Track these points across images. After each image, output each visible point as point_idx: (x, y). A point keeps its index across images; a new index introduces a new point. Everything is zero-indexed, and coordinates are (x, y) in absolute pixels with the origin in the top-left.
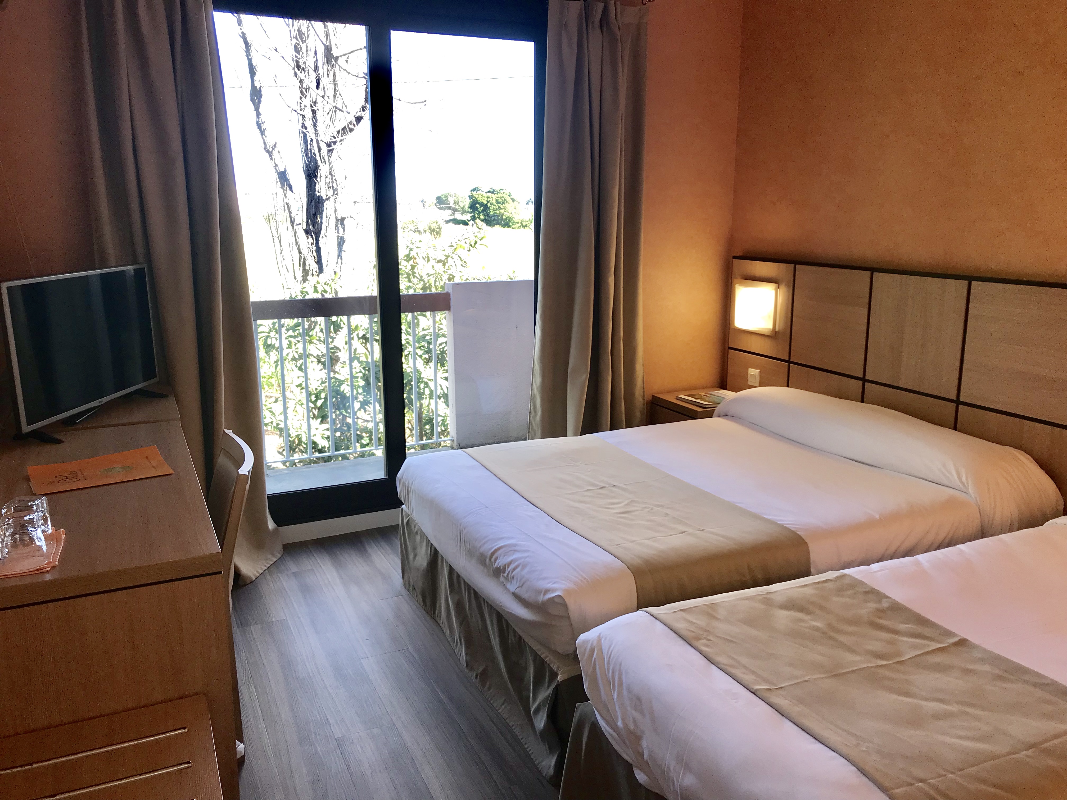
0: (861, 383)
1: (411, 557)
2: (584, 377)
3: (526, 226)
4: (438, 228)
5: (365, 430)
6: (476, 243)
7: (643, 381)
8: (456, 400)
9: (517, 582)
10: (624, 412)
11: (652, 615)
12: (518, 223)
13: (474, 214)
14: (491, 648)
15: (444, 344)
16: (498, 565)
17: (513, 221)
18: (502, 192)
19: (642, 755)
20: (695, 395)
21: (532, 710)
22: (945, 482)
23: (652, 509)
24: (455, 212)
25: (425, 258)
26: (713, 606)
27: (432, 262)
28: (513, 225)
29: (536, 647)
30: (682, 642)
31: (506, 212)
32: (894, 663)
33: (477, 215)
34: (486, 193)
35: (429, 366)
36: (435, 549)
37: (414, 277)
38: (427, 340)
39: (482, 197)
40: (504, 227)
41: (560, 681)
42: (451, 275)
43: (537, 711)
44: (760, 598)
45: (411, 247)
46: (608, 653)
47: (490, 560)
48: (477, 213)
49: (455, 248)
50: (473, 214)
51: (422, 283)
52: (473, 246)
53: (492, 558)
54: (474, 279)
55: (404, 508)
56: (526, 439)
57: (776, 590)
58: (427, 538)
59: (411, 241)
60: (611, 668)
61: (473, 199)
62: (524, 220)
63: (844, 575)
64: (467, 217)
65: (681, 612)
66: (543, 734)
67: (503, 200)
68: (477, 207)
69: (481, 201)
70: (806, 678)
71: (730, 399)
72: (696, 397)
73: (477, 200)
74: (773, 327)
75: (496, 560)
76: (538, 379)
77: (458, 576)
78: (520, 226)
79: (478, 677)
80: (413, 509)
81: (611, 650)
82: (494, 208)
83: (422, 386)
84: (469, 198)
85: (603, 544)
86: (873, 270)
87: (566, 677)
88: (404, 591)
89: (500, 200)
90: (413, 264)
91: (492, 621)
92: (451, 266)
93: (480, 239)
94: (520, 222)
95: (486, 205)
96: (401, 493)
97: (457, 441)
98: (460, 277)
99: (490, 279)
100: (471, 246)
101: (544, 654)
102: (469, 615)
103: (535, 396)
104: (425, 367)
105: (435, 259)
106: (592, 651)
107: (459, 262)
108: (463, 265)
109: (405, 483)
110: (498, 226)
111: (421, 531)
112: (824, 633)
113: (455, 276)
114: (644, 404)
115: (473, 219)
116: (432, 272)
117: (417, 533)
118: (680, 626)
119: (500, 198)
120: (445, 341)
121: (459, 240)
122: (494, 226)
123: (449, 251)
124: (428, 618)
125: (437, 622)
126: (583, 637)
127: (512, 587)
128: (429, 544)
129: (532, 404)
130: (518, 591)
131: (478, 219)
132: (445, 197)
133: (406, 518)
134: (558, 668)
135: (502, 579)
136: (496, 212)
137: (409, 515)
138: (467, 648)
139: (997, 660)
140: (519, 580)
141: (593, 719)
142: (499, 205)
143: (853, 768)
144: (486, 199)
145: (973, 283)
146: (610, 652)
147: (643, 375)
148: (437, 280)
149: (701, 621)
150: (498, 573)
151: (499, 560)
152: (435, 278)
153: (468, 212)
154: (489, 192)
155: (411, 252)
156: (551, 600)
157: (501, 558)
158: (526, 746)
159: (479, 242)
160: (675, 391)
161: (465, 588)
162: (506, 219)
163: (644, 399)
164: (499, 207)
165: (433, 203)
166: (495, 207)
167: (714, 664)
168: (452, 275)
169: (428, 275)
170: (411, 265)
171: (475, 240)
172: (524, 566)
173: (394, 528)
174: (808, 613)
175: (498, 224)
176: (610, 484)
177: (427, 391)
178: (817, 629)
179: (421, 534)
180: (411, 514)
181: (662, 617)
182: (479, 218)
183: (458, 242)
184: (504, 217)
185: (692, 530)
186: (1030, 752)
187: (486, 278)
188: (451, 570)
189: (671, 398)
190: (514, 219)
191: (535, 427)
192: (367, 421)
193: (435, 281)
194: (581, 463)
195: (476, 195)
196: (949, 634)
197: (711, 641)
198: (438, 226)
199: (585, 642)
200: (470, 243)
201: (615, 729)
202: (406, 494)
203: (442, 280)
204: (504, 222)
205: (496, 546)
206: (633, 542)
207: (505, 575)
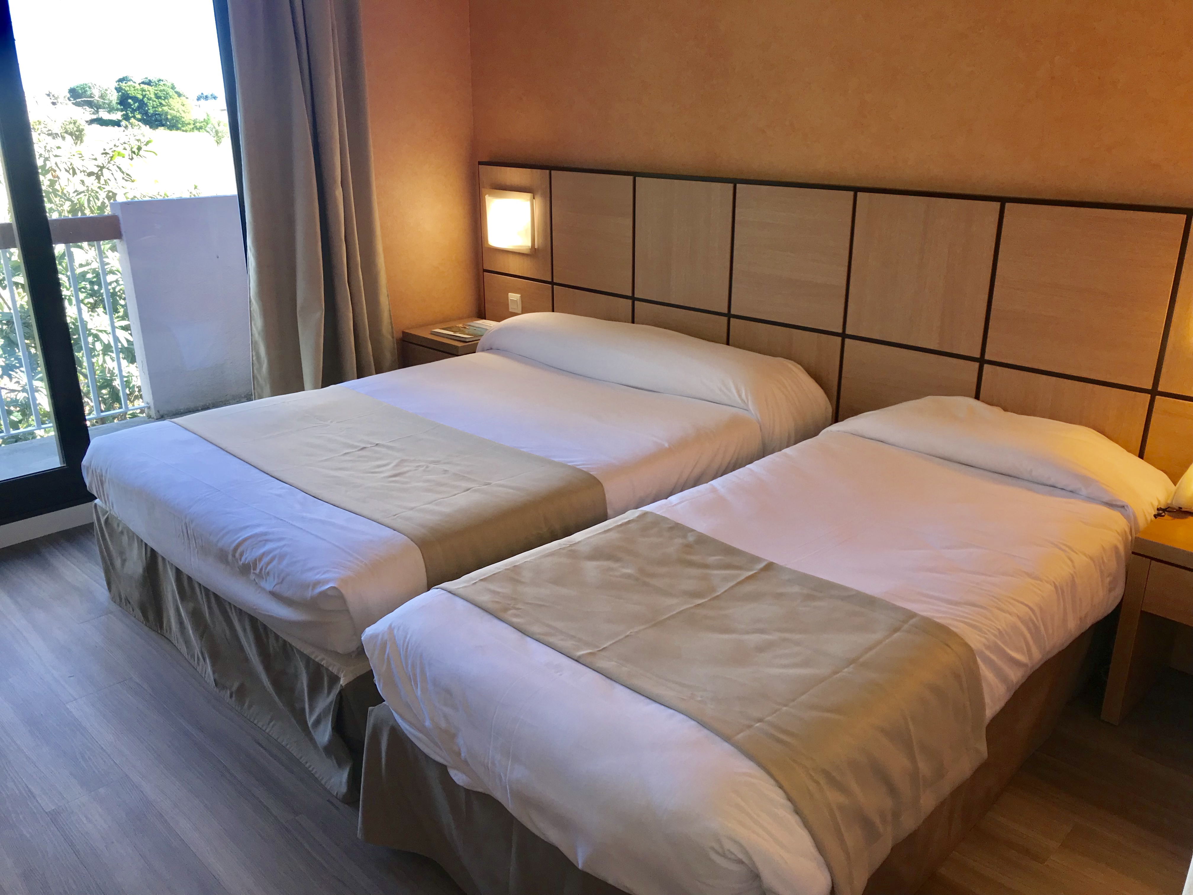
0: (630, 302)
1: (118, 563)
2: (319, 315)
3: (201, 128)
4: (77, 131)
5: (15, 403)
6: (139, 149)
7: (390, 316)
8: (146, 355)
9: (274, 578)
10: (371, 354)
11: (450, 592)
12: (189, 124)
13: (126, 112)
14: (247, 660)
15: (115, 283)
16: (245, 561)
17: (183, 121)
18: (161, 83)
19: (459, 754)
20: (453, 327)
21: (310, 724)
22: (726, 401)
23: (427, 467)
24: (99, 110)
25: (68, 169)
26: (516, 568)
27: (80, 176)
28: (183, 126)
29: (307, 650)
30: (487, 617)
31: (170, 109)
32: (710, 600)
33: (131, 113)
34: (139, 84)
35: (96, 313)
36: (152, 550)
37: (56, 196)
38: (89, 278)
39: (134, 90)
40: (171, 130)
41: (343, 685)
42: (109, 192)
43: (317, 722)
44: (564, 551)
45: (47, 156)
46: (403, 645)
47: (234, 556)
48: (131, 112)
49: (111, 155)
50: (124, 112)
51: (68, 203)
52: (136, 154)
53: (236, 552)
54: (144, 196)
55: (98, 504)
56: (249, 399)
57: (580, 540)
58: (138, 537)
59: (45, 147)
60: (410, 662)
61: (122, 93)
62: (198, 121)
63: (645, 514)
64: (117, 116)
65: (482, 583)
66: (328, 750)
67: (164, 94)
68: (129, 103)
69: (133, 94)
70: (628, 633)
71: (494, 330)
72: (453, 329)
73: (128, 94)
74: (532, 244)
75: (241, 555)
76: (258, 323)
77: (189, 578)
78: (193, 129)
79: (234, 696)
80: (112, 504)
81: (407, 640)
82: (153, 105)
83: (90, 339)
84: (115, 91)
85: (377, 516)
86: (635, 175)
87: (351, 678)
88: (114, 607)
89: (160, 94)
90: (52, 178)
91: (245, 630)
92: (109, 179)
93: (145, 143)
94: (192, 122)
95: (142, 100)
96: (91, 484)
97: (155, 407)
98: (125, 194)
99: (168, 197)
100: (134, 152)
101: (319, 657)
102: (211, 625)
103: (256, 343)
104: (91, 315)
105: (84, 171)
106: (384, 645)
107: (119, 175)
108: (126, 178)
109: (95, 471)
110: (163, 128)
111: (129, 530)
112: (637, 579)
113: (116, 194)
114: (394, 343)
115: (126, 118)
116: (81, 188)
117: (122, 532)
118: (485, 598)
119: (160, 91)
120: (115, 280)
121: (115, 145)
122: (157, 128)
123: (102, 160)
124: (153, 634)
125: (167, 638)
126: (369, 631)
127: (269, 585)
128: (142, 545)
129: (254, 354)
130: (277, 589)
131: (132, 119)
132: (81, 90)
133: (104, 515)
134: (339, 670)
135: (252, 577)
136: (157, 109)
137: (107, 512)
138: (213, 665)
139: (803, 579)
140: (276, 575)
141: (391, 723)
142: (160, 100)
143: (693, 723)
144: (140, 92)
145: (738, 186)
146: (405, 645)
147: (390, 308)
148: (91, 199)
149: (506, 589)
150: (245, 570)
151: (246, 554)
152: (87, 197)
153: (117, 110)
154: (143, 83)
155: (47, 162)
156: (323, 594)
157: (248, 552)
158: (307, 765)
159: (144, 148)
160: (427, 325)
161: (201, 593)
162: (173, 120)
163: (393, 337)
164: (161, 104)
165: (65, 97)
166: (154, 103)
167: (528, 636)
168: (111, 192)
169: (76, 193)
170: (49, 180)
171: (139, 146)
172: (282, 557)
173: (86, 530)
174: (617, 560)
175: (163, 125)
176: (371, 443)
177: (99, 346)
178: (629, 576)
179: (128, 533)
180: (110, 510)
181: (461, 592)
182: (134, 117)
183: (114, 149)
184: (169, 117)
185: (478, 486)
186: (851, 668)
187: (161, 196)
188: (178, 572)
189: (424, 333)
190: (183, 120)
191: (261, 381)
192: (13, 391)
193: (89, 201)
194: (331, 422)
195: (126, 87)
196: (756, 559)
197: (521, 610)
198: (77, 128)
199: (374, 637)
200: (131, 150)
201: (422, 729)
202: (99, 486)
203: (98, 199)
204: (170, 122)
205: (239, 538)
206: (412, 509)
207: (258, 571)
